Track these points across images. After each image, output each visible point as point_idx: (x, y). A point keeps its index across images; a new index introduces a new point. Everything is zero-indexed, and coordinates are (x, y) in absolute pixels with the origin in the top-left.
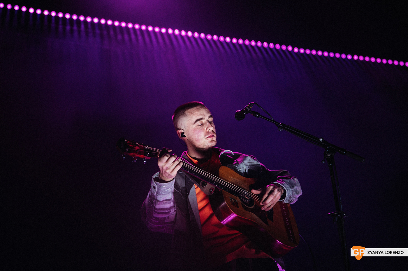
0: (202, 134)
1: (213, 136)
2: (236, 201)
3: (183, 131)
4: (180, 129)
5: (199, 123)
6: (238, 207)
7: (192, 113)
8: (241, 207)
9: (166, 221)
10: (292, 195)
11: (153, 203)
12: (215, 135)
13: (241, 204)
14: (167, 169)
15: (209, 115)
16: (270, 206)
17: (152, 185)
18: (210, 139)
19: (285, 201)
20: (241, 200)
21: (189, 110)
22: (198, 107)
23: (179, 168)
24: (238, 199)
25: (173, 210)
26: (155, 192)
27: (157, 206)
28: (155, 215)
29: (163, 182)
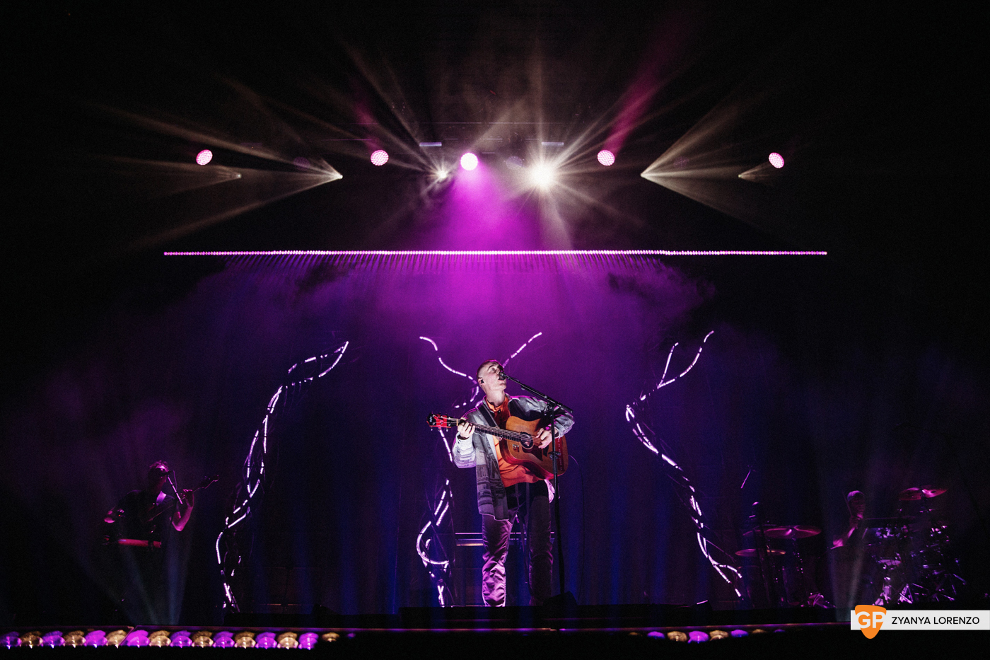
2: (518, 446)
3: (481, 379)
8: (521, 451)
9: (469, 461)
11: (459, 452)
13: (521, 448)
14: (464, 432)
24: (520, 445)
25: (474, 454)
26: (459, 445)
27: (462, 453)
28: (461, 459)
29: (464, 439)
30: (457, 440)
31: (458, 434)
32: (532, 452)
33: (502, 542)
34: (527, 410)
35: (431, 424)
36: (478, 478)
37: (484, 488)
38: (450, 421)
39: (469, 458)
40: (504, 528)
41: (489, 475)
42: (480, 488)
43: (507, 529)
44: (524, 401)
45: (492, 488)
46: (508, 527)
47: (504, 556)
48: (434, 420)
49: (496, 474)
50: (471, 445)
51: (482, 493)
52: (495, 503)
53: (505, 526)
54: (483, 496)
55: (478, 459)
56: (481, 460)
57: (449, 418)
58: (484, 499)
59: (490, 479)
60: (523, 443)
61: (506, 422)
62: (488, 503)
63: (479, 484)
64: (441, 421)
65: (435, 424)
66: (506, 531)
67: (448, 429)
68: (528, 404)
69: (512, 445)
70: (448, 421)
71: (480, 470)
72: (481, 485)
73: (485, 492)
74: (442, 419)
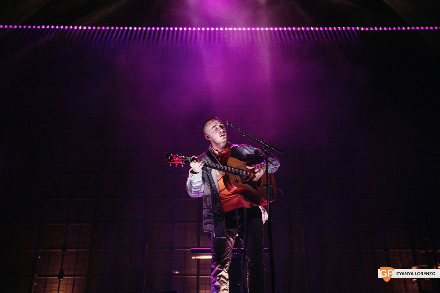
0: (218, 134)
1: (224, 135)
2: (238, 179)
3: (207, 135)
4: (206, 134)
5: (214, 129)
6: (238, 183)
7: (209, 124)
8: (240, 182)
9: (200, 192)
10: (272, 167)
11: (192, 184)
12: (225, 134)
13: (240, 180)
14: (195, 168)
15: (220, 123)
16: (257, 178)
17: (190, 175)
18: (222, 137)
19: (269, 172)
20: (241, 178)
21: (208, 122)
22: (213, 119)
23: (201, 167)
24: (239, 178)
25: (203, 186)
26: (192, 179)
27: (194, 185)
28: (193, 190)
29: (195, 173)
30: (190, 174)
31: (191, 170)
32: (248, 183)
33: (226, 254)
34: (244, 154)
35: (170, 161)
36: (204, 204)
37: (208, 212)
38: (184, 158)
39: (199, 189)
40: (228, 243)
41: (213, 202)
42: (205, 212)
43: (230, 244)
44: (242, 148)
45: (213, 213)
46: (231, 242)
47: (228, 265)
48: (172, 158)
49: (217, 203)
50: (201, 179)
51: (206, 216)
52: (216, 224)
53: (228, 242)
54: (207, 218)
55: (205, 190)
56: (208, 192)
57: (183, 157)
58: (208, 220)
59: (213, 207)
60: (241, 176)
61: (227, 161)
62: (210, 223)
63: (205, 209)
64: (177, 159)
65: (173, 161)
66: (229, 245)
67: (183, 164)
68: (245, 150)
69: (232, 178)
70: (182, 158)
71: (206, 199)
72: (206, 210)
73: (209, 215)
74: (178, 157)
